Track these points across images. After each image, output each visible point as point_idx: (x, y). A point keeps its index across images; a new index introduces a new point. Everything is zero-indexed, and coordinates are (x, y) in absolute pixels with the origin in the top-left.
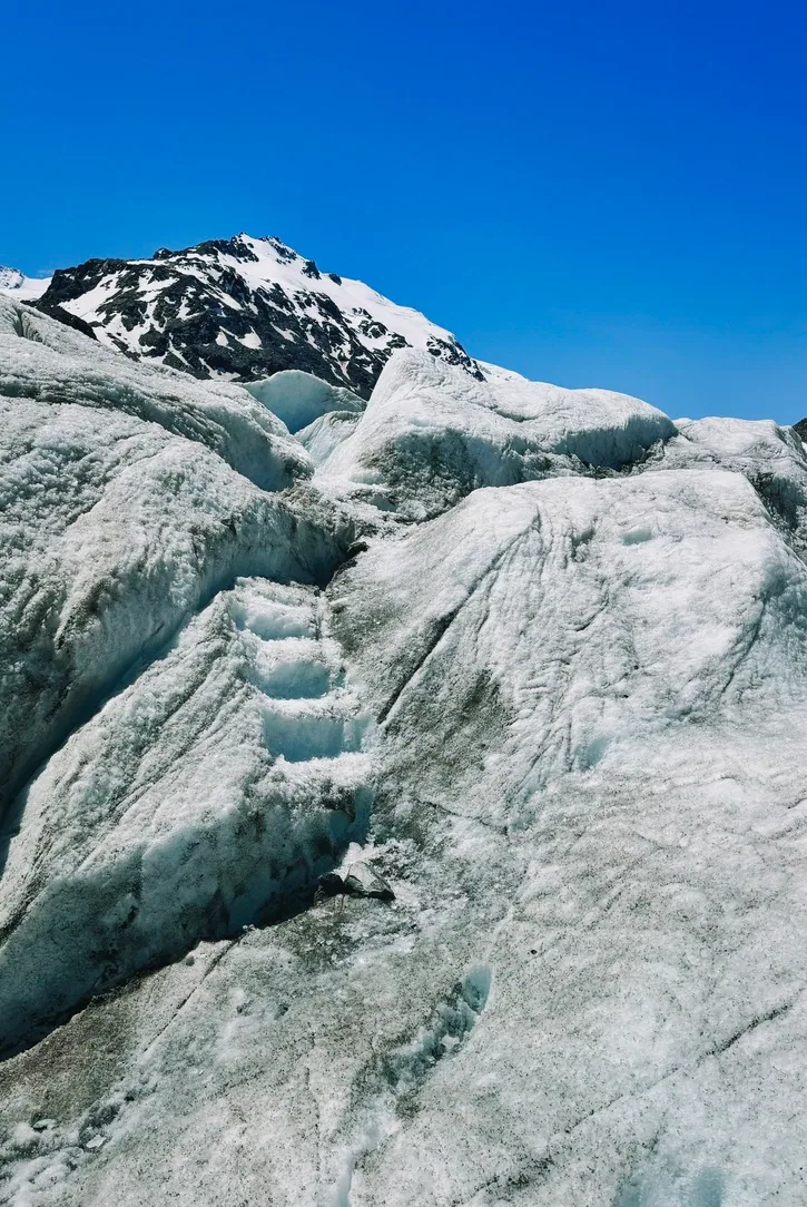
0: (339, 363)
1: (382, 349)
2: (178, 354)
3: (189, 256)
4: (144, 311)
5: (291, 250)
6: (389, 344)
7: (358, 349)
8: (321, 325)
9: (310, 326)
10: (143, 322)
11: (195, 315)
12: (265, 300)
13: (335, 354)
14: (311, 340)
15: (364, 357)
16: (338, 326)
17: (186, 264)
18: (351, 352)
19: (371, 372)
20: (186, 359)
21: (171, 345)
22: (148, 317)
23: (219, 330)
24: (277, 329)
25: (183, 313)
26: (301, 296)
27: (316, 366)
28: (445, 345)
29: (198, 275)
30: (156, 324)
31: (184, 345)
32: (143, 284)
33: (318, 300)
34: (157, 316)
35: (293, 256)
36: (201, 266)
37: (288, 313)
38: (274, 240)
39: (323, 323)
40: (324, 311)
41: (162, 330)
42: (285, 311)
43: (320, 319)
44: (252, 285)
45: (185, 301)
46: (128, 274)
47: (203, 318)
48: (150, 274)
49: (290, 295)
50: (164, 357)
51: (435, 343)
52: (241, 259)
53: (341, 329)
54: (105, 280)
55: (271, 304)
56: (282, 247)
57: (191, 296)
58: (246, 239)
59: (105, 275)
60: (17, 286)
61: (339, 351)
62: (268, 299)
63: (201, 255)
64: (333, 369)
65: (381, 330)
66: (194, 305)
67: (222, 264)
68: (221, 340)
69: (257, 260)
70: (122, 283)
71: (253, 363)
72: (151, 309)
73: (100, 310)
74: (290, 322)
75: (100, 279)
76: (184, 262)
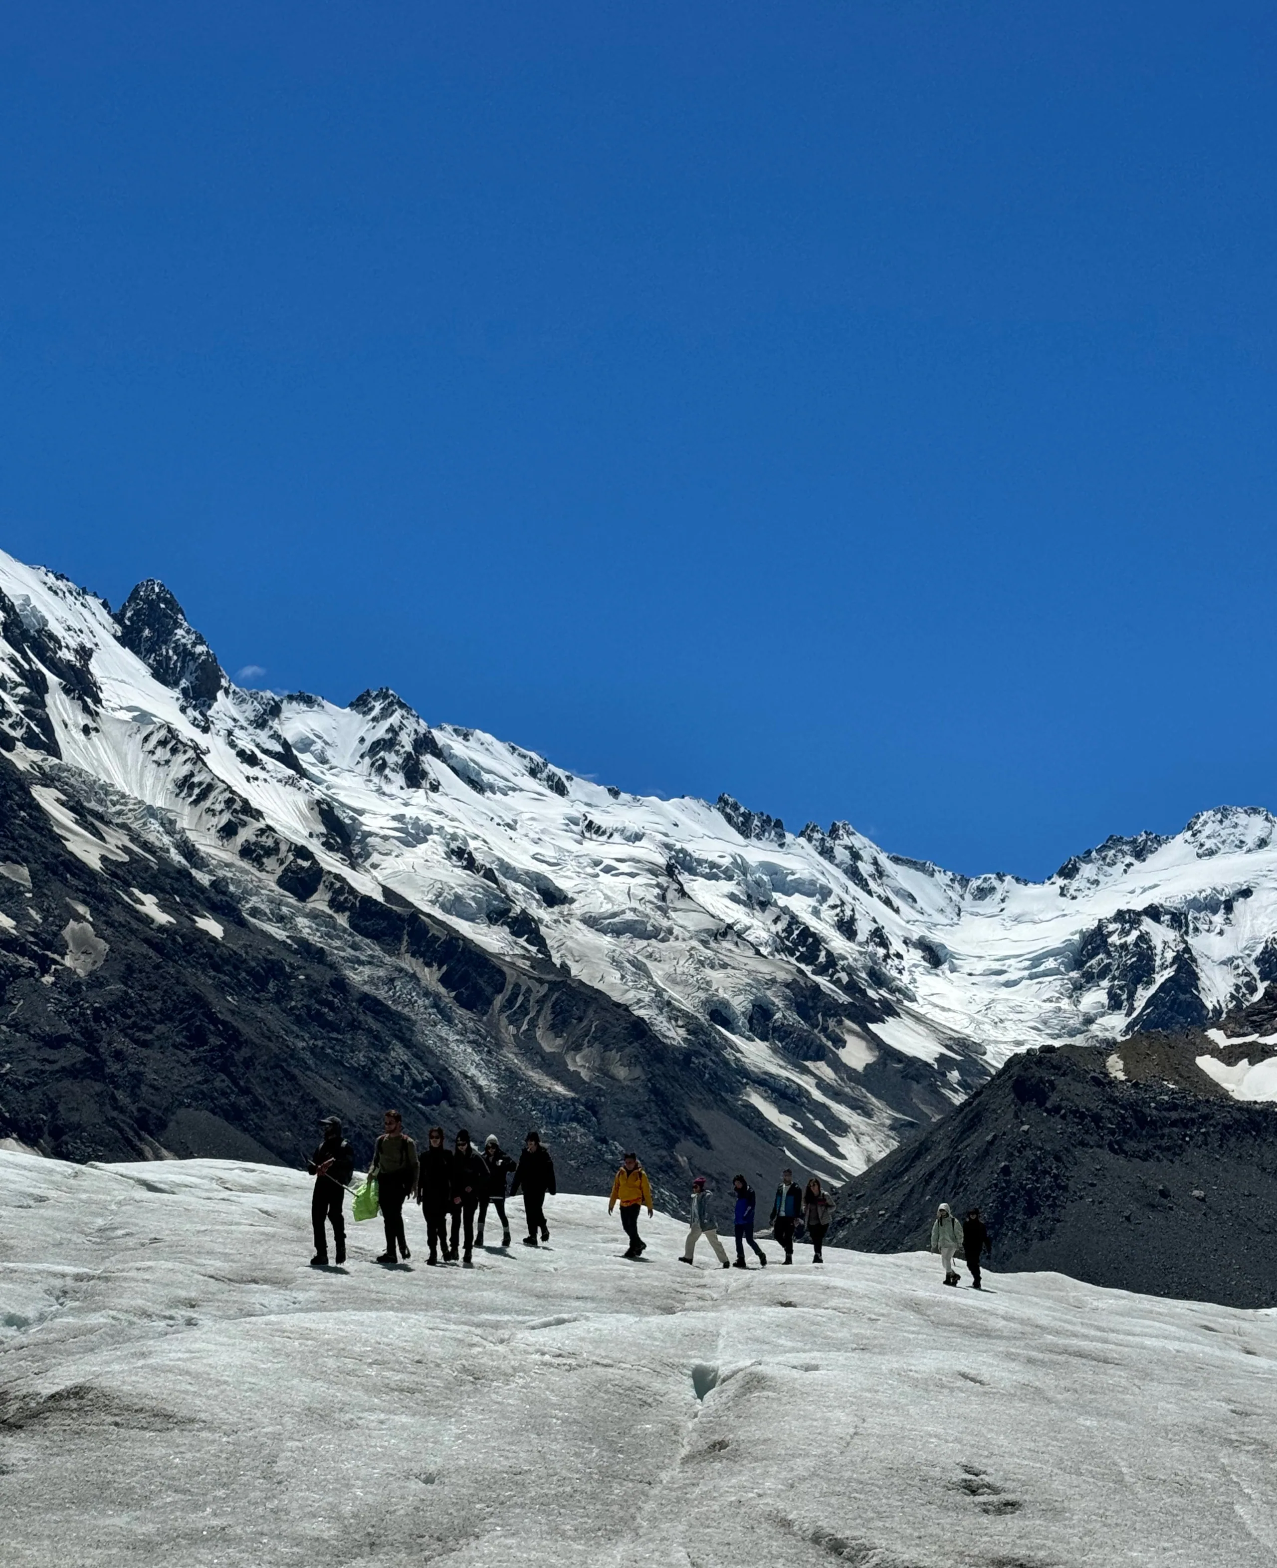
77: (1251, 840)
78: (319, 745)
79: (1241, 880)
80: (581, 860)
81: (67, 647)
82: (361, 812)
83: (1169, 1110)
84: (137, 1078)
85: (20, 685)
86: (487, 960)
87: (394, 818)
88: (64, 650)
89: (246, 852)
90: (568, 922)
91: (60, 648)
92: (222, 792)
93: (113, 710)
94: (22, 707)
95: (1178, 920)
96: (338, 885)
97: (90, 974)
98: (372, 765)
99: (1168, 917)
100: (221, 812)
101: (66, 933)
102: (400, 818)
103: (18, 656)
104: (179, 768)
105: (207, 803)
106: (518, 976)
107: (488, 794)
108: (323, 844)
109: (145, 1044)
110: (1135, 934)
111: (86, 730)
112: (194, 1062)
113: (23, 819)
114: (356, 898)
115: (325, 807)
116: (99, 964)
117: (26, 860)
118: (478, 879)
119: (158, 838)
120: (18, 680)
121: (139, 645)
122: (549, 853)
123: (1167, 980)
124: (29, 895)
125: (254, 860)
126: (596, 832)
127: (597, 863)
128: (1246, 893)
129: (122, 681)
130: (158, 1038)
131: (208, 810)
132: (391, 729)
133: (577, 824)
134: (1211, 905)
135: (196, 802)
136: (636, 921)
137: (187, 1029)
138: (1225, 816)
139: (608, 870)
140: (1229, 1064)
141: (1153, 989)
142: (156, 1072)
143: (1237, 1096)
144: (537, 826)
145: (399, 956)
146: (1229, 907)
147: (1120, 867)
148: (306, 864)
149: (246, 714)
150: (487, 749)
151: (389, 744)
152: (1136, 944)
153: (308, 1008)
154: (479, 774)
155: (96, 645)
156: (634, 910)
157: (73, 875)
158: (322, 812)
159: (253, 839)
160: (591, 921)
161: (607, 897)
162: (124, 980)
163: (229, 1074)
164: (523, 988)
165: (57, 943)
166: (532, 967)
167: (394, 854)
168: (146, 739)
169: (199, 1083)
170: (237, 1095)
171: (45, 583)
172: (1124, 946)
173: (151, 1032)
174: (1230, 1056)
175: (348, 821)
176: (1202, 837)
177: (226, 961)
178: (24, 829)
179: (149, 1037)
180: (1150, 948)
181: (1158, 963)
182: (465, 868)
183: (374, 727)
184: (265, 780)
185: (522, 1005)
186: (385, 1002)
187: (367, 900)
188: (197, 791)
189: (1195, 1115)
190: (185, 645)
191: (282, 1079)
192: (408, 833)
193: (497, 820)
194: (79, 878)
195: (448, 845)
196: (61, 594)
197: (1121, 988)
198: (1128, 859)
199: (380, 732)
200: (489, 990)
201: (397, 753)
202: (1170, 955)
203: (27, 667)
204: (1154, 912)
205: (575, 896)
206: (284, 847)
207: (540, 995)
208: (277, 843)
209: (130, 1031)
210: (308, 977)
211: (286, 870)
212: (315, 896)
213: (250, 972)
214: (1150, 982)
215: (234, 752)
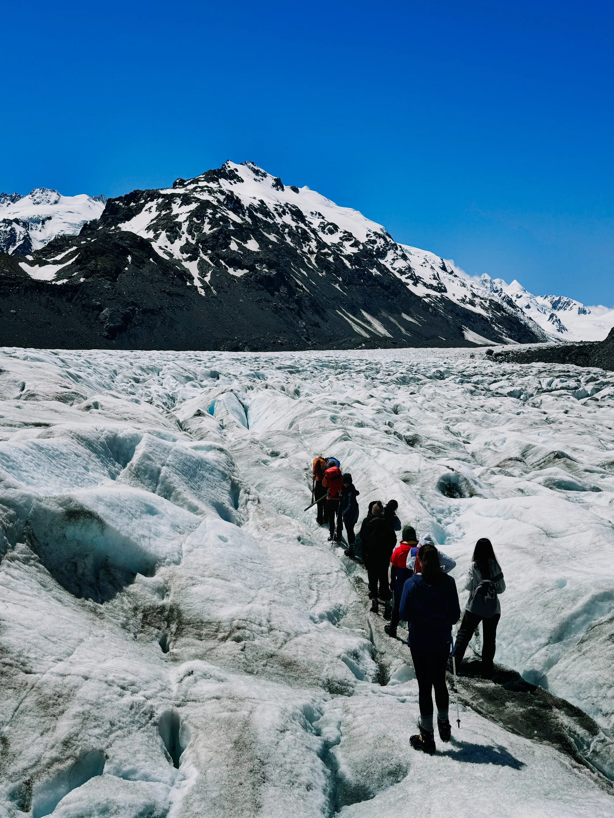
0: (309, 256)
1: (336, 242)
2: (206, 258)
3: (201, 184)
4: (180, 229)
5: (263, 171)
6: (341, 238)
7: (321, 245)
8: (295, 229)
9: (287, 230)
10: (180, 237)
11: (215, 229)
12: (255, 213)
13: (305, 250)
14: (288, 240)
15: (326, 250)
16: (306, 228)
17: (201, 191)
18: (317, 247)
19: (332, 261)
20: (212, 261)
21: (201, 252)
22: (183, 233)
23: (231, 239)
24: (265, 234)
25: (207, 229)
26: (278, 208)
27: (294, 259)
28: (380, 236)
29: (210, 198)
30: (190, 237)
31: (209, 252)
32: (176, 209)
33: (290, 210)
34: (190, 232)
35: (264, 175)
36: (211, 192)
37: (271, 222)
38: (251, 164)
39: (296, 227)
40: (295, 218)
41: (194, 242)
42: (269, 220)
43: (293, 224)
44: (246, 203)
45: (207, 220)
46: (163, 201)
47: (220, 232)
48: (179, 201)
49: (271, 207)
50: (197, 261)
51: (372, 235)
52: (232, 182)
53: (308, 231)
54: (147, 206)
55: (259, 215)
56: (256, 168)
57: (210, 216)
58: (232, 165)
59: (146, 202)
60: (56, 202)
61: (308, 247)
62: (257, 212)
63: (208, 182)
64: (306, 260)
65: (334, 229)
66: (214, 222)
67: (224, 188)
68: (234, 246)
69: (243, 181)
70: (160, 208)
71: (256, 261)
72: (185, 227)
73: (148, 229)
74: (273, 228)
75: (143, 205)
76: (199, 189)
77: (52, 201)
79: (48, 214)
83: (4, 279)
95: (25, 225)
99: (21, 223)
110: (9, 228)
123: (20, 245)
128: (50, 218)
134: (37, 221)
138: (43, 191)
140: (31, 266)
141: (15, 247)
143: (33, 277)
146: (43, 223)
147: (5, 204)
152: (10, 231)
172: (6, 232)
174: (32, 264)
176: (35, 197)
180: (15, 233)
181: (17, 239)
189: (14, 282)
197: (4, 246)
198: (9, 202)
202: (22, 237)
204: (17, 221)
214: (14, 245)
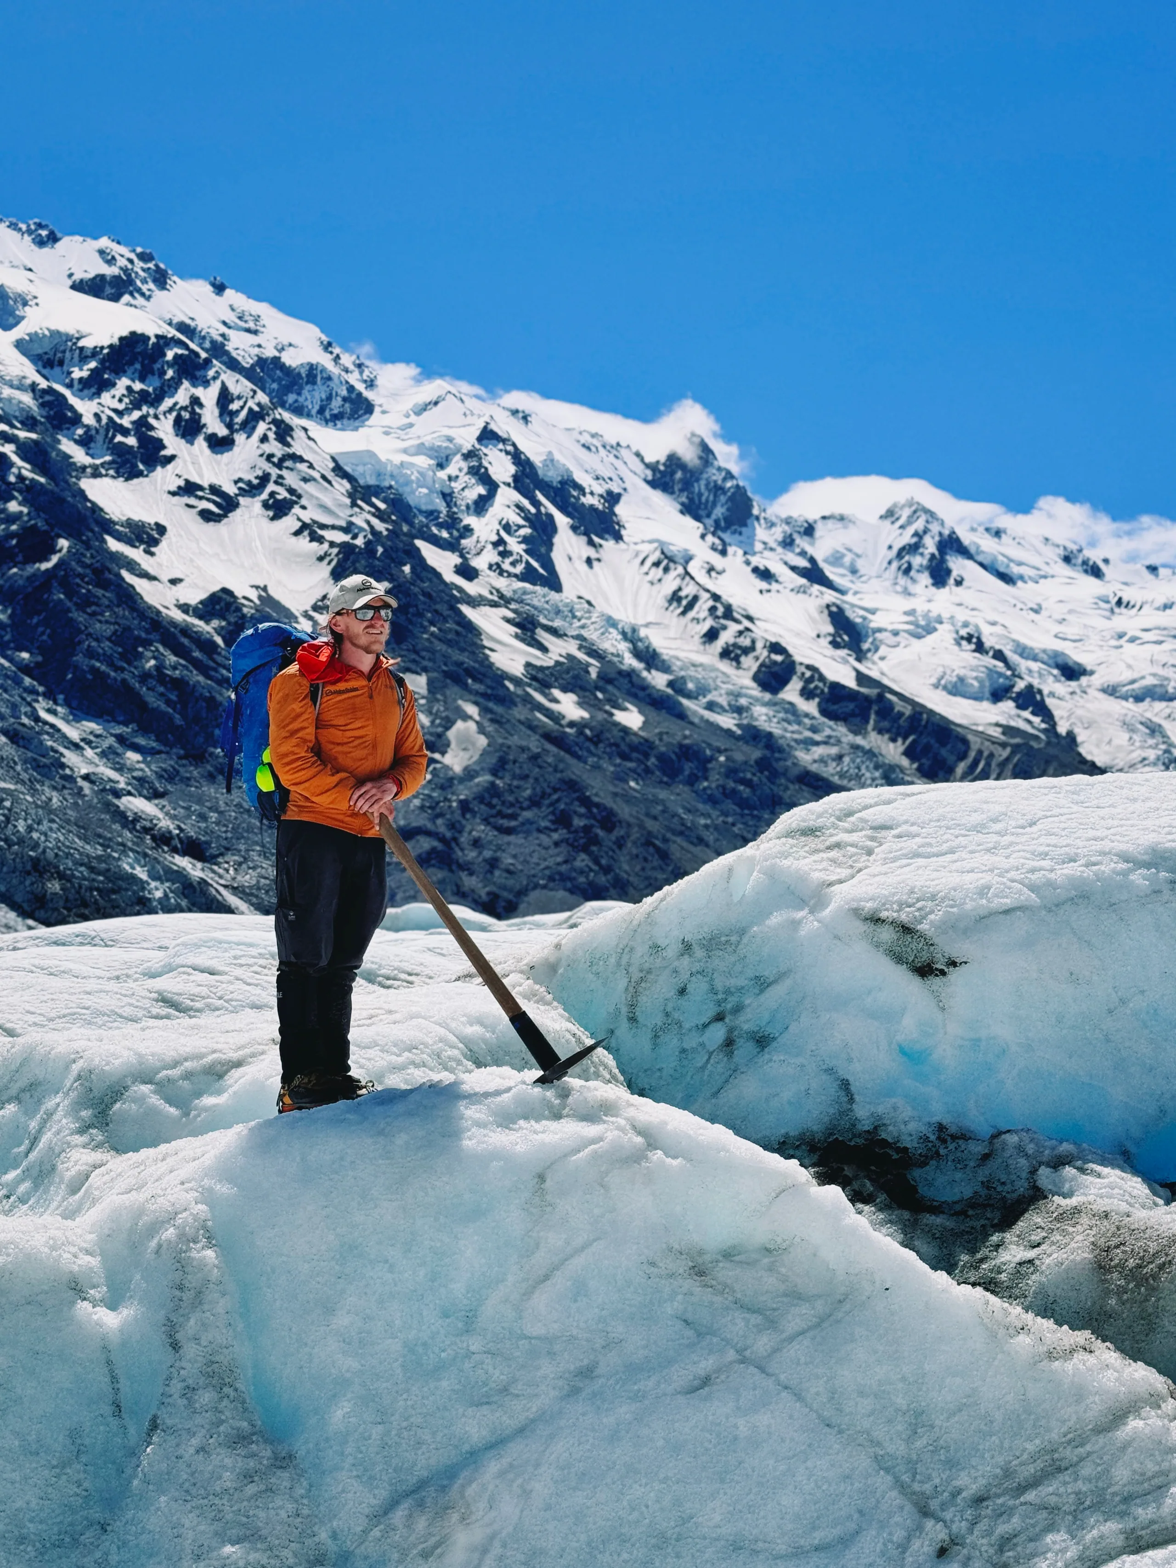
78: (847, 560)
80: (1104, 634)
81: (592, 493)
82: (873, 612)
84: (493, 864)
85: (524, 526)
86: (951, 730)
87: (906, 613)
88: (588, 496)
89: (725, 654)
90: (1085, 692)
91: (584, 495)
92: (706, 602)
93: (636, 544)
94: (523, 546)
96: (808, 674)
97: (466, 769)
98: (899, 568)
100: (704, 619)
101: (451, 734)
102: (911, 612)
103: (526, 503)
104: (671, 583)
105: (691, 614)
106: (982, 743)
107: (1020, 584)
108: (831, 643)
109: (509, 831)
111: (589, 561)
112: (556, 844)
113: (432, 634)
114: (825, 684)
115: (834, 609)
116: (475, 759)
117: (425, 670)
118: (989, 661)
119: (613, 645)
120: (521, 522)
121: (673, 487)
122: (1071, 631)
124: (422, 702)
125: (732, 660)
126: (1127, 606)
127: (1120, 636)
129: (648, 518)
130: (523, 824)
131: (693, 619)
132: (916, 534)
133: (1108, 602)
135: (683, 613)
136: (1155, 686)
137: (553, 813)
139: (1132, 640)
142: (515, 856)
144: (1064, 608)
145: (865, 735)
148: (779, 658)
149: (775, 537)
150: (1019, 543)
151: (914, 548)
153: (724, 787)
154: (1008, 566)
155: (625, 489)
156: (1154, 675)
157: (475, 679)
158: (831, 615)
159: (732, 641)
160: (1111, 691)
161: (1129, 667)
162: (494, 772)
163: (590, 853)
164: (986, 754)
165: (439, 743)
166: (1004, 733)
167: (902, 645)
168: (643, 563)
169: (558, 864)
170: (596, 873)
171: (578, 441)
173: (516, 819)
175: (858, 620)
177: (634, 748)
178: (431, 642)
179: (513, 823)
182: (975, 651)
183: (901, 534)
184: (778, 591)
185: (983, 770)
186: (831, 779)
187: (836, 687)
188: (684, 602)
190: (715, 482)
191: (653, 856)
192: (917, 626)
193: (1019, 605)
194: (481, 682)
195: (957, 632)
196: (593, 449)
199: (907, 538)
200: (951, 759)
201: (922, 554)
203: (533, 510)
205: (1094, 668)
206: (759, 645)
207: (1002, 758)
208: (753, 642)
209: (492, 820)
210: (728, 759)
211: (762, 665)
212: (788, 687)
213: (661, 757)
215: (749, 569)
